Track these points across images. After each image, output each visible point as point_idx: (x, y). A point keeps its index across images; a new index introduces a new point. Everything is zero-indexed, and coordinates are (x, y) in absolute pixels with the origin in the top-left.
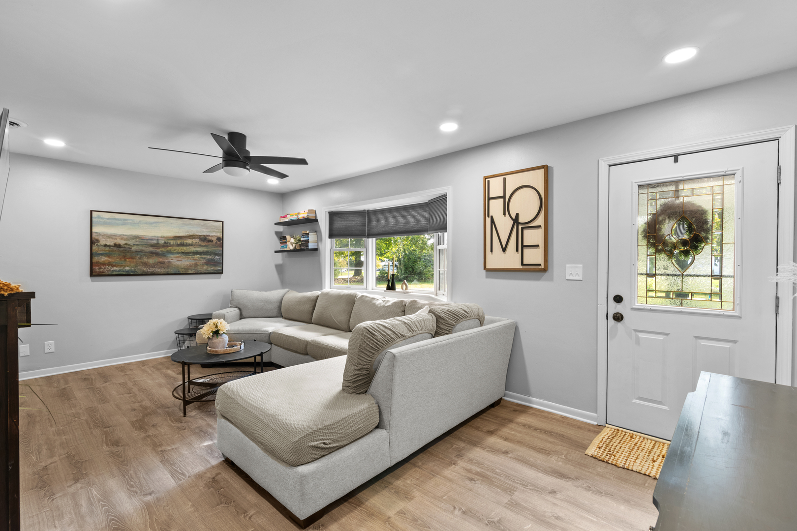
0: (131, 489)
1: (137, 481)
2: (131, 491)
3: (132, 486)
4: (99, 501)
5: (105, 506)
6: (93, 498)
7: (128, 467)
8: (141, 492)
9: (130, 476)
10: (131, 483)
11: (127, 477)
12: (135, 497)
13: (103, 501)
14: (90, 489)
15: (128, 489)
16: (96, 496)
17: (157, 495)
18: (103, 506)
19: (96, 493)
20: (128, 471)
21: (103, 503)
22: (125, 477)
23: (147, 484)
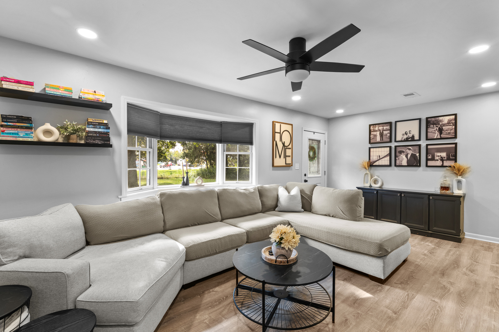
0: (439, 309)
1: (432, 311)
2: (441, 309)
3: (438, 311)
4: (462, 319)
5: (460, 314)
6: (464, 323)
7: (427, 322)
8: (437, 305)
9: (433, 316)
10: (436, 313)
11: (435, 317)
12: (442, 305)
13: (460, 317)
14: (462, 329)
15: (441, 311)
16: (462, 323)
17: (432, 298)
18: (462, 315)
19: (461, 324)
20: (430, 320)
21: (461, 316)
22: (436, 318)
23: (429, 306)
